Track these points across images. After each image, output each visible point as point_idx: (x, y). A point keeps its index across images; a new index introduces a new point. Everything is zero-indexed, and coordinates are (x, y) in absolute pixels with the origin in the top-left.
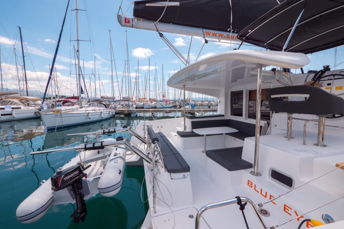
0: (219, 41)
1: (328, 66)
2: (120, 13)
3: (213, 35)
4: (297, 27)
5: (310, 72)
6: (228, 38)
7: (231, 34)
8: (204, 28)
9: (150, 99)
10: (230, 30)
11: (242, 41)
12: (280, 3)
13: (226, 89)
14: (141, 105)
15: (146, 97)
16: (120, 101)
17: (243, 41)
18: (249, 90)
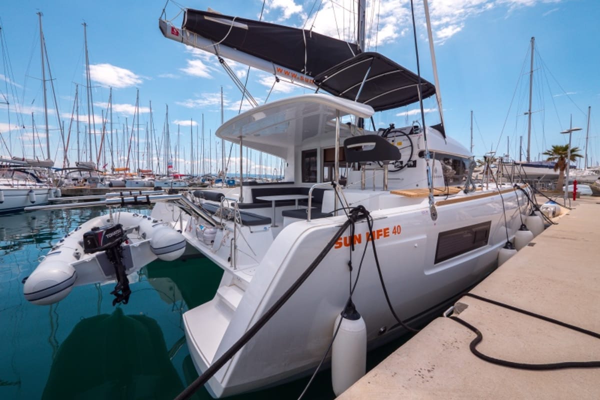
0: (292, 83)
1: (393, 125)
2: (163, 19)
3: (286, 73)
4: (365, 83)
5: (380, 130)
6: (302, 80)
7: (305, 76)
8: (275, 62)
9: (139, 171)
10: (304, 71)
11: (317, 87)
12: (356, 55)
13: (296, 147)
14: (120, 181)
15: (128, 167)
16: (71, 171)
17: (319, 87)
18: (323, 148)
